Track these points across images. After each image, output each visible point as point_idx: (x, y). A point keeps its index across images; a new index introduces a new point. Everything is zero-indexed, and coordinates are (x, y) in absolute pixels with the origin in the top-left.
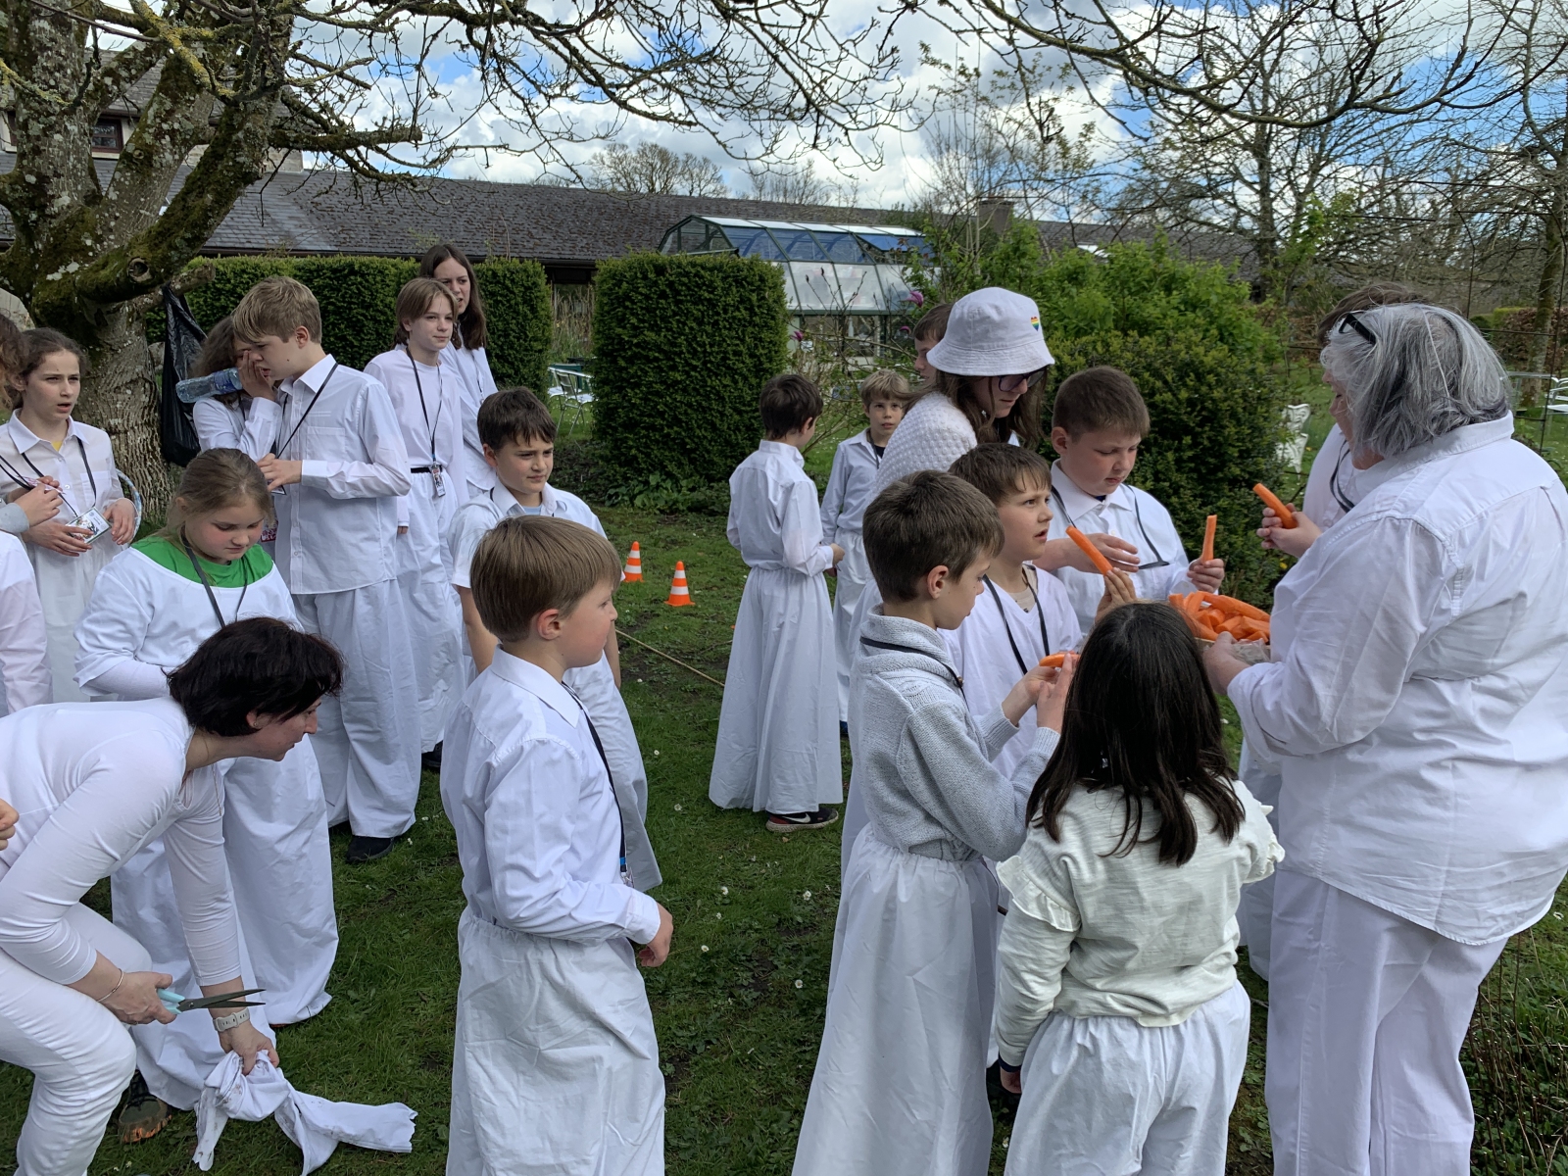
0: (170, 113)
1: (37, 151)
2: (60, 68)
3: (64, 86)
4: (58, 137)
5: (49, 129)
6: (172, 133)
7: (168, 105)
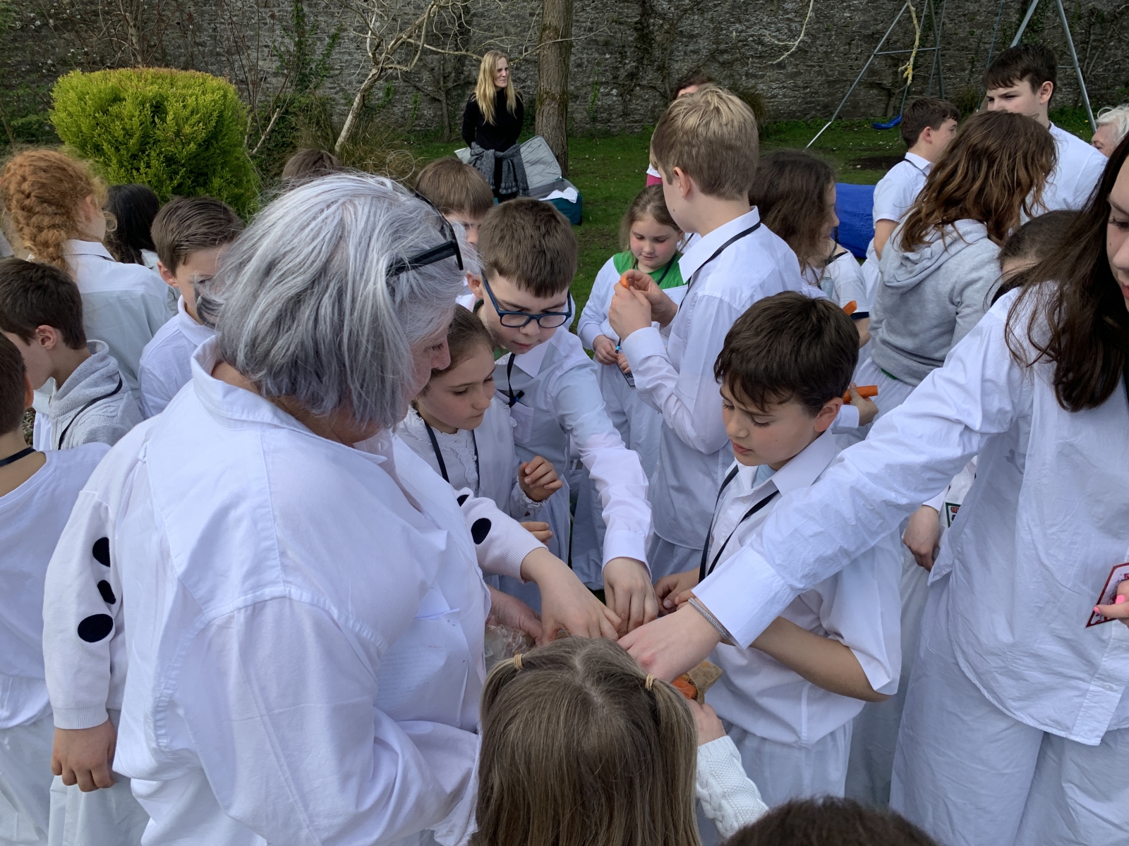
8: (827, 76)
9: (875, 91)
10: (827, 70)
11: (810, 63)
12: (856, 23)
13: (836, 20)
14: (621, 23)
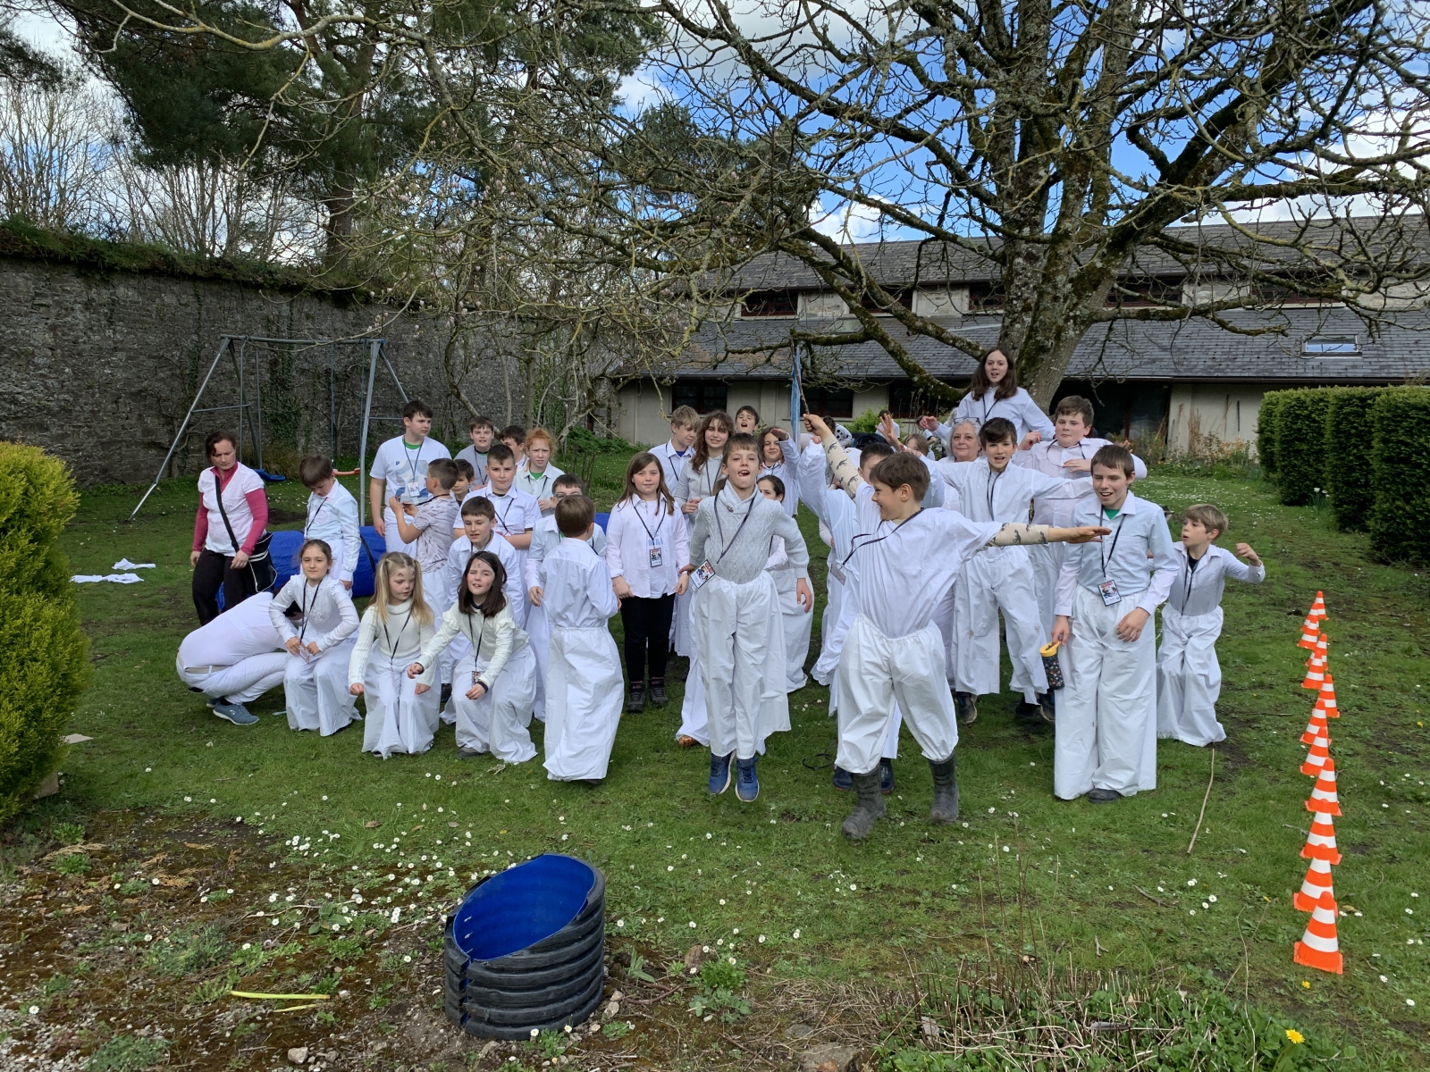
0: (1075, 305)
1: (1006, 335)
2: (1026, 284)
3: (1026, 295)
4: (1018, 326)
5: (1014, 321)
6: (1075, 317)
7: (1075, 301)
8: (99, 437)
9: (153, 452)
10: (98, 431)
11: (76, 423)
12: (119, 380)
13: (97, 377)
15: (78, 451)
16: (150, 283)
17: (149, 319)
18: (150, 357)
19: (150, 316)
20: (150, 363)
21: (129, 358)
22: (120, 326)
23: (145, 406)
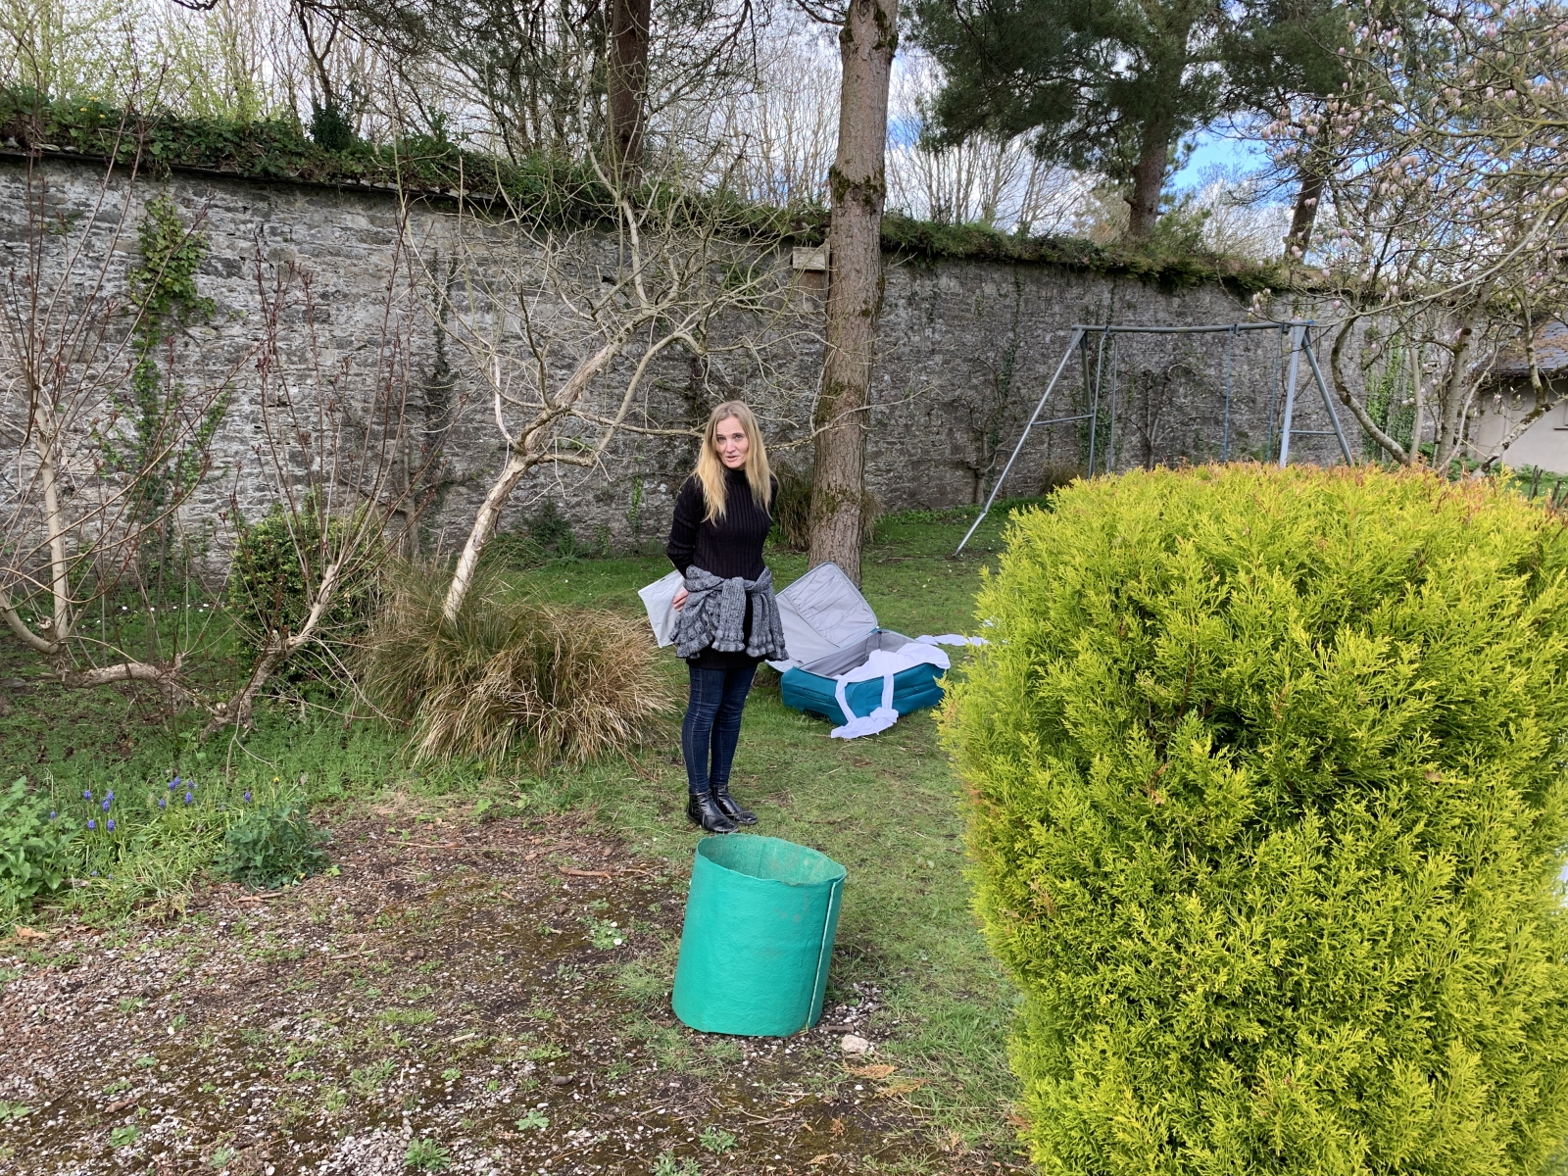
8: (911, 455)
9: (960, 473)
10: (910, 448)
11: (890, 439)
12: (934, 388)
13: (913, 385)
14: (667, 390)
15: (889, 471)
16: (972, 270)
17: (968, 315)
18: (966, 360)
19: (969, 311)
20: (965, 367)
21: (946, 362)
22: (940, 324)
23: (956, 418)
